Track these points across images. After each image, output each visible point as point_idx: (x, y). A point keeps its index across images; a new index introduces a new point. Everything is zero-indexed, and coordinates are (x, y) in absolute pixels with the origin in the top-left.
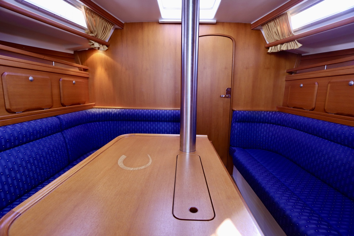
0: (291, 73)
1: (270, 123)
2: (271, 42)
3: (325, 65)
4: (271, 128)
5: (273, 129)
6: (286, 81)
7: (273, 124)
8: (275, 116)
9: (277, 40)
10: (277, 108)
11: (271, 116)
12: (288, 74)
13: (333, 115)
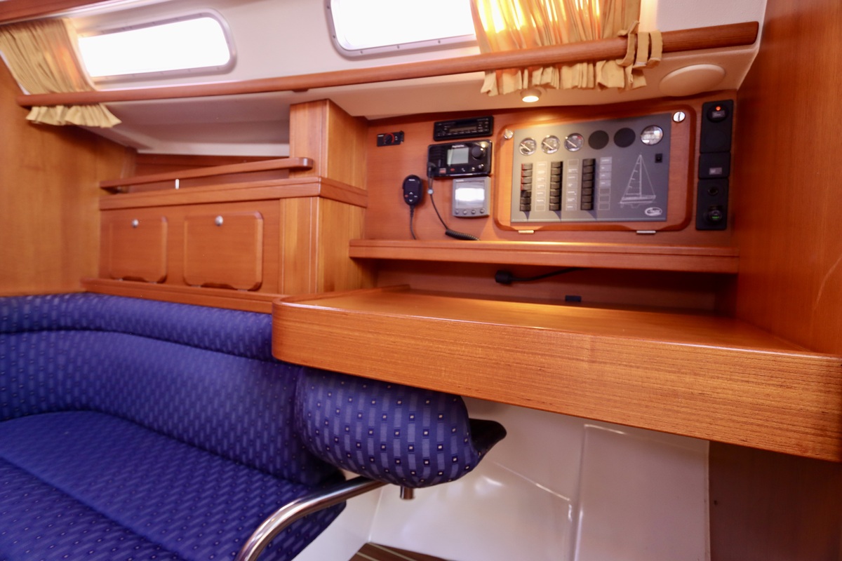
0: (112, 190)
1: (59, 328)
2: (35, 92)
3: (174, 180)
4: (61, 343)
5: (68, 343)
6: (102, 210)
7: (67, 329)
8: (71, 305)
9: (53, 93)
10: (85, 283)
11: (59, 306)
12: (104, 193)
13: (199, 288)
